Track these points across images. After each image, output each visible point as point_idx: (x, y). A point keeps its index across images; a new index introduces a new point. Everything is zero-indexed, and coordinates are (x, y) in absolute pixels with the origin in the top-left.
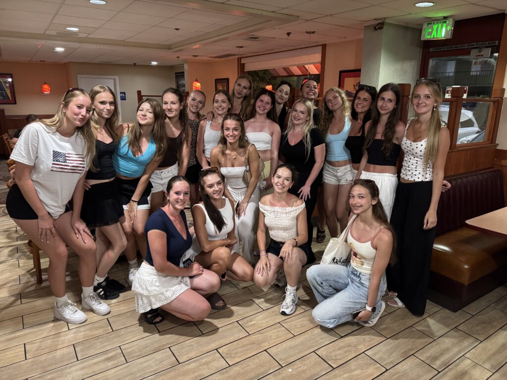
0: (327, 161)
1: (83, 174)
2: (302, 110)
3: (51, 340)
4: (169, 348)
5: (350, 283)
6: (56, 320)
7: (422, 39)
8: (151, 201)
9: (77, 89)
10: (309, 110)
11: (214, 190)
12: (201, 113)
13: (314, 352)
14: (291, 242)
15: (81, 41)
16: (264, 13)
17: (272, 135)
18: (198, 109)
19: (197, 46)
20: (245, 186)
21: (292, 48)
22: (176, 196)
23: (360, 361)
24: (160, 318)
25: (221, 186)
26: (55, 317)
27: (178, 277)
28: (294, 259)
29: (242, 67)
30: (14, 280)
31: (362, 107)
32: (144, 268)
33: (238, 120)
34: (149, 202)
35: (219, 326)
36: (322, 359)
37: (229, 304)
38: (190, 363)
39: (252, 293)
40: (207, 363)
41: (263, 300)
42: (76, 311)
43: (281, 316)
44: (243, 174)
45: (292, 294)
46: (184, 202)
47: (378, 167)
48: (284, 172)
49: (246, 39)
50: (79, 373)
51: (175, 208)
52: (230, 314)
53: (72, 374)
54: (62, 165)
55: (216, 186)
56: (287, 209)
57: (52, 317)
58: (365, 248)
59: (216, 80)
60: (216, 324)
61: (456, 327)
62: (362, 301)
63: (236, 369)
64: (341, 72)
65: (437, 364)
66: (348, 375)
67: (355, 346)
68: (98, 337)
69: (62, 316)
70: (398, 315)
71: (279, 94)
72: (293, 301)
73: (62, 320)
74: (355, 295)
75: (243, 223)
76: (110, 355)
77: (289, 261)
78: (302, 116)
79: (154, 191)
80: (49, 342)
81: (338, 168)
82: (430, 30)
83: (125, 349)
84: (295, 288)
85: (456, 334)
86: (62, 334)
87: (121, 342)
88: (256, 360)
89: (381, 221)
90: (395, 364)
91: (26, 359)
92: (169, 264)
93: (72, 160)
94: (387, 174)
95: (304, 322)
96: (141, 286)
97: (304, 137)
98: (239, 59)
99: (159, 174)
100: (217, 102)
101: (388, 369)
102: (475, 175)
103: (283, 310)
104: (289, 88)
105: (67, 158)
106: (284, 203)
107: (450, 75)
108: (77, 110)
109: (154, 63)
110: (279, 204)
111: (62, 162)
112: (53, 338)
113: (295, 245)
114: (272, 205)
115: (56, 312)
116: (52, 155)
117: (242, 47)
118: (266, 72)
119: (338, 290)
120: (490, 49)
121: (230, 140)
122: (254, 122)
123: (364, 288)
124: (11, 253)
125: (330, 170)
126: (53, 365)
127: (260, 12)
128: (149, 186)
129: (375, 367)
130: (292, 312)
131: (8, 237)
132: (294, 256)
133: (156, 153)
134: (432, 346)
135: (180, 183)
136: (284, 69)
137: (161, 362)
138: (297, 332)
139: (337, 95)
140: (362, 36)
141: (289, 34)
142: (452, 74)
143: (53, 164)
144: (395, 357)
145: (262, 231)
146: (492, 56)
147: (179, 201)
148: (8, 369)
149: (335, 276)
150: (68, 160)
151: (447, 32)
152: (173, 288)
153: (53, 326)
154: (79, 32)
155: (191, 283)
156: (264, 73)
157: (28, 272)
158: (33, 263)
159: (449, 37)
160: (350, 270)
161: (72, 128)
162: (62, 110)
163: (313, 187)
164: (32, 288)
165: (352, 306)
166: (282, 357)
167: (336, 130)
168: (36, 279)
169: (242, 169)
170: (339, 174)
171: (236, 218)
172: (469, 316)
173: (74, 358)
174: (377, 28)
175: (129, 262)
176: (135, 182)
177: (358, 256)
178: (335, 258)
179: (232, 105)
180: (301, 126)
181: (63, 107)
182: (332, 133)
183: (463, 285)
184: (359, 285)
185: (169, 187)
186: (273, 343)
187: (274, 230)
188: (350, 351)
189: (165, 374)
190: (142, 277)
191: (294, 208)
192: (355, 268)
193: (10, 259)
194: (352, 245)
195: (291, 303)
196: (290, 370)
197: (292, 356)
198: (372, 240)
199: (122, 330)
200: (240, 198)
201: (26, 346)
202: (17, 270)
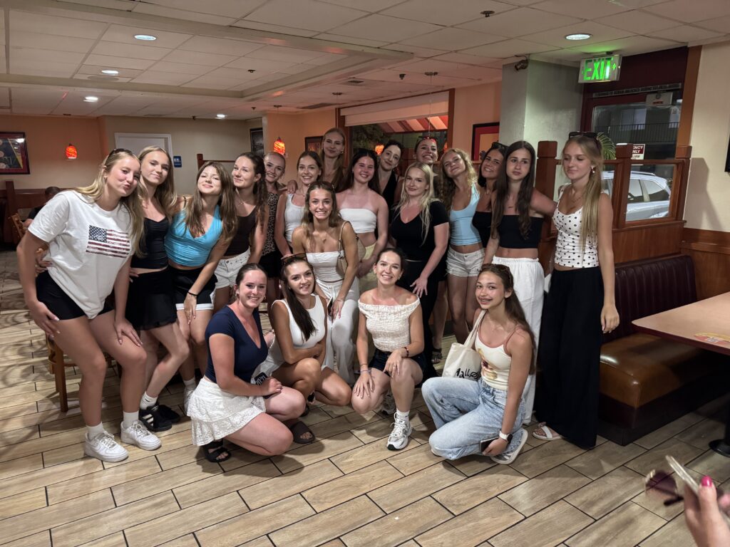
0: (451, 245)
1: (127, 259)
2: (418, 176)
3: (80, 483)
4: (237, 491)
5: (481, 402)
6: (86, 457)
7: (580, 81)
8: (215, 299)
9: (122, 150)
10: (427, 177)
11: (300, 284)
12: (280, 182)
13: (430, 495)
14: (401, 352)
15: (122, 87)
16: (367, 50)
17: (376, 213)
18: (276, 178)
19: (279, 93)
20: (340, 278)
21: (409, 94)
22: (247, 290)
23: (491, 507)
24: (226, 455)
25: (310, 279)
26: (85, 454)
27: (248, 397)
28: (403, 374)
29: (341, 120)
30: (29, 408)
31: (490, 171)
32: (203, 385)
33: (330, 189)
34: (212, 301)
35: (305, 464)
36: (441, 504)
37: (319, 437)
38: (264, 510)
39: (350, 422)
40: (286, 510)
41: (364, 431)
42: (114, 445)
43: (388, 451)
44: (335, 262)
45: (404, 422)
46: (257, 297)
47: (514, 251)
48: (390, 258)
49: (344, 84)
50: (118, 522)
51: (246, 306)
52: (320, 448)
53: (108, 524)
54: (100, 245)
55: (303, 277)
56: (396, 307)
57: (81, 454)
58: (496, 355)
59: (306, 139)
60: (300, 462)
61: (623, 465)
62: (496, 426)
63: (325, 517)
64: (475, 126)
65: (593, 511)
66: (473, 524)
67: (486, 489)
68: (143, 479)
69: (94, 452)
70: (546, 450)
71: (386, 157)
72: (405, 432)
73: (94, 457)
74: (487, 418)
75: (338, 328)
76: (158, 500)
77: (397, 376)
78: (418, 185)
79: (219, 285)
80: (78, 485)
81: (466, 254)
82: (590, 70)
83: (179, 493)
84: (407, 414)
85: (622, 473)
86: (95, 474)
87: (174, 485)
88: (353, 506)
89: (515, 319)
90: (537, 511)
91: (48, 505)
92: (237, 379)
93: (114, 239)
94: (525, 259)
95: (419, 459)
96: (199, 410)
97: (421, 212)
98: (338, 110)
99: (223, 264)
100: (303, 167)
101: (527, 516)
102: (654, 263)
103: (391, 443)
104: (399, 150)
105: (108, 236)
106: (392, 299)
107: (639, 128)
108: (122, 175)
109: (221, 116)
110: (384, 302)
111: (100, 241)
112: (84, 480)
113: (405, 355)
114: (376, 303)
115: (87, 447)
116: (88, 231)
117: (340, 94)
118: (375, 127)
119: (463, 412)
120: (671, 95)
121: (319, 215)
122: (352, 194)
123: (499, 409)
124: (24, 373)
125: (455, 258)
126: (84, 512)
127: (360, 49)
128: (212, 280)
129: (510, 514)
130: (402, 447)
131: (21, 353)
132: (404, 369)
133: (222, 233)
134: (589, 489)
135: (253, 273)
136: (400, 122)
137: (225, 509)
138: (409, 471)
139: (459, 156)
140: (500, 78)
141: (402, 76)
142: (642, 128)
143: (89, 243)
144: (540, 501)
145: (363, 339)
146: (674, 103)
147: (252, 296)
148: (25, 518)
149: (460, 392)
150: (109, 239)
151: (612, 72)
152: (243, 413)
153: (84, 465)
154: (119, 76)
155: (267, 405)
156: (374, 129)
157: (48, 397)
158: (55, 386)
159: (615, 79)
160: (482, 386)
161: (115, 198)
162: (103, 176)
163: (431, 279)
164: (55, 417)
165: (481, 432)
166: (388, 502)
167: (460, 204)
168: (59, 406)
169: (335, 255)
170: (467, 263)
171: (329, 322)
172: (643, 451)
173: (111, 505)
174: (518, 67)
175: (185, 382)
176: (195, 273)
177: (489, 366)
178: (460, 369)
179: (323, 172)
180: (418, 198)
181: (105, 171)
182: (456, 209)
183: (632, 408)
184: (492, 405)
185: (240, 278)
186: (375, 486)
187: (379, 337)
188: (479, 495)
189: (231, 523)
190: (201, 398)
191: (405, 306)
192: (487, 383)
193: (24, 380)
194: (480, 352)
195: (401, 434)
196: (397, 518)
197: (400, 501)
198: (506, 343)
199: (175, 470)
200: (334, 294)
201: (48, 490)
202: (34, 394)
